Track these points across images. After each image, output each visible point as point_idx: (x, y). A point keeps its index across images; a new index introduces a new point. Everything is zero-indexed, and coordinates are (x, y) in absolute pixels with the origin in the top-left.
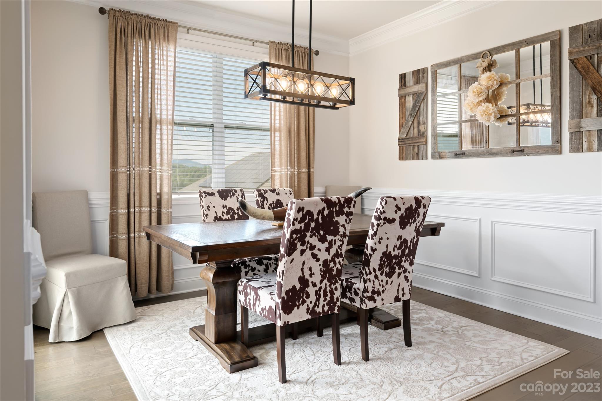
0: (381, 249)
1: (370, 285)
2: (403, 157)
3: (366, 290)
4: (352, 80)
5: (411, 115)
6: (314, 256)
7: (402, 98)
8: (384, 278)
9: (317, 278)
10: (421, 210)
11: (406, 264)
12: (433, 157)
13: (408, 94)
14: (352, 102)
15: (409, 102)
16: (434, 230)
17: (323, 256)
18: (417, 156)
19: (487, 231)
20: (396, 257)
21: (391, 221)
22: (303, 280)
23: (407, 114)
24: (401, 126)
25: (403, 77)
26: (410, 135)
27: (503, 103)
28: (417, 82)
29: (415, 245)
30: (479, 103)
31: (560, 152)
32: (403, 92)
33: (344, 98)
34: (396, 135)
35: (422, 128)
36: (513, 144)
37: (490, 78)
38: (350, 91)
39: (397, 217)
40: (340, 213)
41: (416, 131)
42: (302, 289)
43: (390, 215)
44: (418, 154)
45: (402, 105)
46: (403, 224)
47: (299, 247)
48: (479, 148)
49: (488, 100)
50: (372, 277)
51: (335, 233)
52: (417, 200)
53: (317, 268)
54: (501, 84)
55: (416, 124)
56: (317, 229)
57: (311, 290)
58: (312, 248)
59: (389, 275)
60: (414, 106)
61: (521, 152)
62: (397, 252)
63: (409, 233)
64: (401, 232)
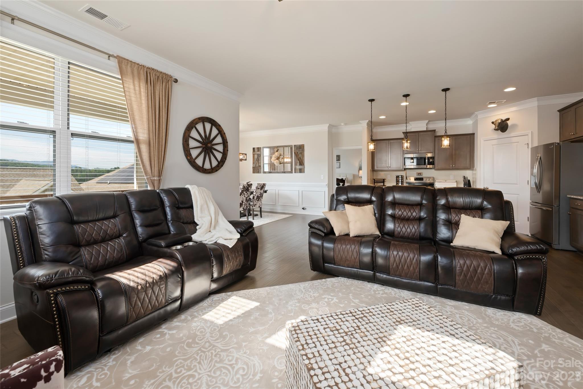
0: (257, 195)
1: (254, 203)
2: (254, 172)
3: (253, 204)
4: (246, 154)
5: (256, 160)
6: (245, 196)
7: (254, 155)
8: (257, 201)
9: (245, 201)
10: (264, 186)
11: (261, 199)
12: (263, 173)
13: (256, 154)
14: (246, 160)
15: (256, 156)
16: (266, 192)
17: (246, 196)
18: (258, 172)
19: (277, 192)
20: (259, 197)
21: (259, 189)
22: (242, 201)
23: (255, 160)
24: (253, 163)
25: (254, 149)
26: (256, 166)
27: (280, 159)
28: (258, 151)
29: (263, 194)
30: (275, 160)
31: (292, 173)
32: (254, 153)
33: (244, 159)
34: (252, 166)
35: (260, 164)
36: (283, 170)
37: (278, 154)
38: (245, 157)
39: (260, 188)
40: (250, 187)
41: (258, 165)
42: (242, 203)
43: (259, 187)
44: (259, 172)
45: (254, 157)
46: (261, 190)
47: (242, 194)
48: (274, 171)
49: (277, 159)
50: (255, 201)
51: (248, 191)
52: (264, 184)
53: (245, 199)
54: (280, 155)
55: (258, 163)
56: (245, 190)
57: (244, 204)
58: (244, 194)
59: (258, 201)
60: (257, 158)
61: (284, 172)
62: (260, 196)
63: (262, 192)
64: (260, 191)
